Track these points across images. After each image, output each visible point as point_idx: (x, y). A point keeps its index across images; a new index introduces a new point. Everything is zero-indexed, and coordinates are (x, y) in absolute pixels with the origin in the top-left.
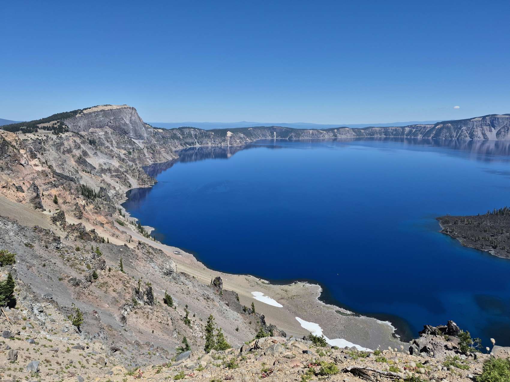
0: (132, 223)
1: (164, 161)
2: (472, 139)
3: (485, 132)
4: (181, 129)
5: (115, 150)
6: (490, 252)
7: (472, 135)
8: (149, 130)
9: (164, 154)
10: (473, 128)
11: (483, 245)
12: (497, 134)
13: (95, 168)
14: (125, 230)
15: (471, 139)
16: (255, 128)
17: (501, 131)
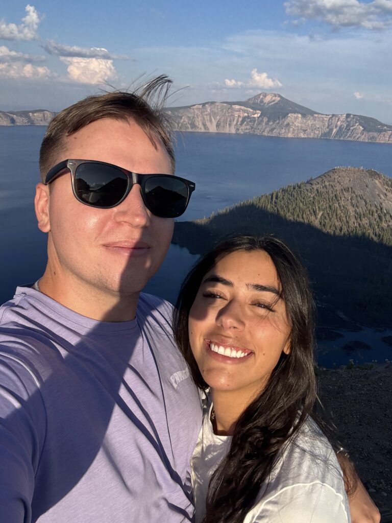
3: (206, 122)
7: (193, 127)
10: (193, 117)
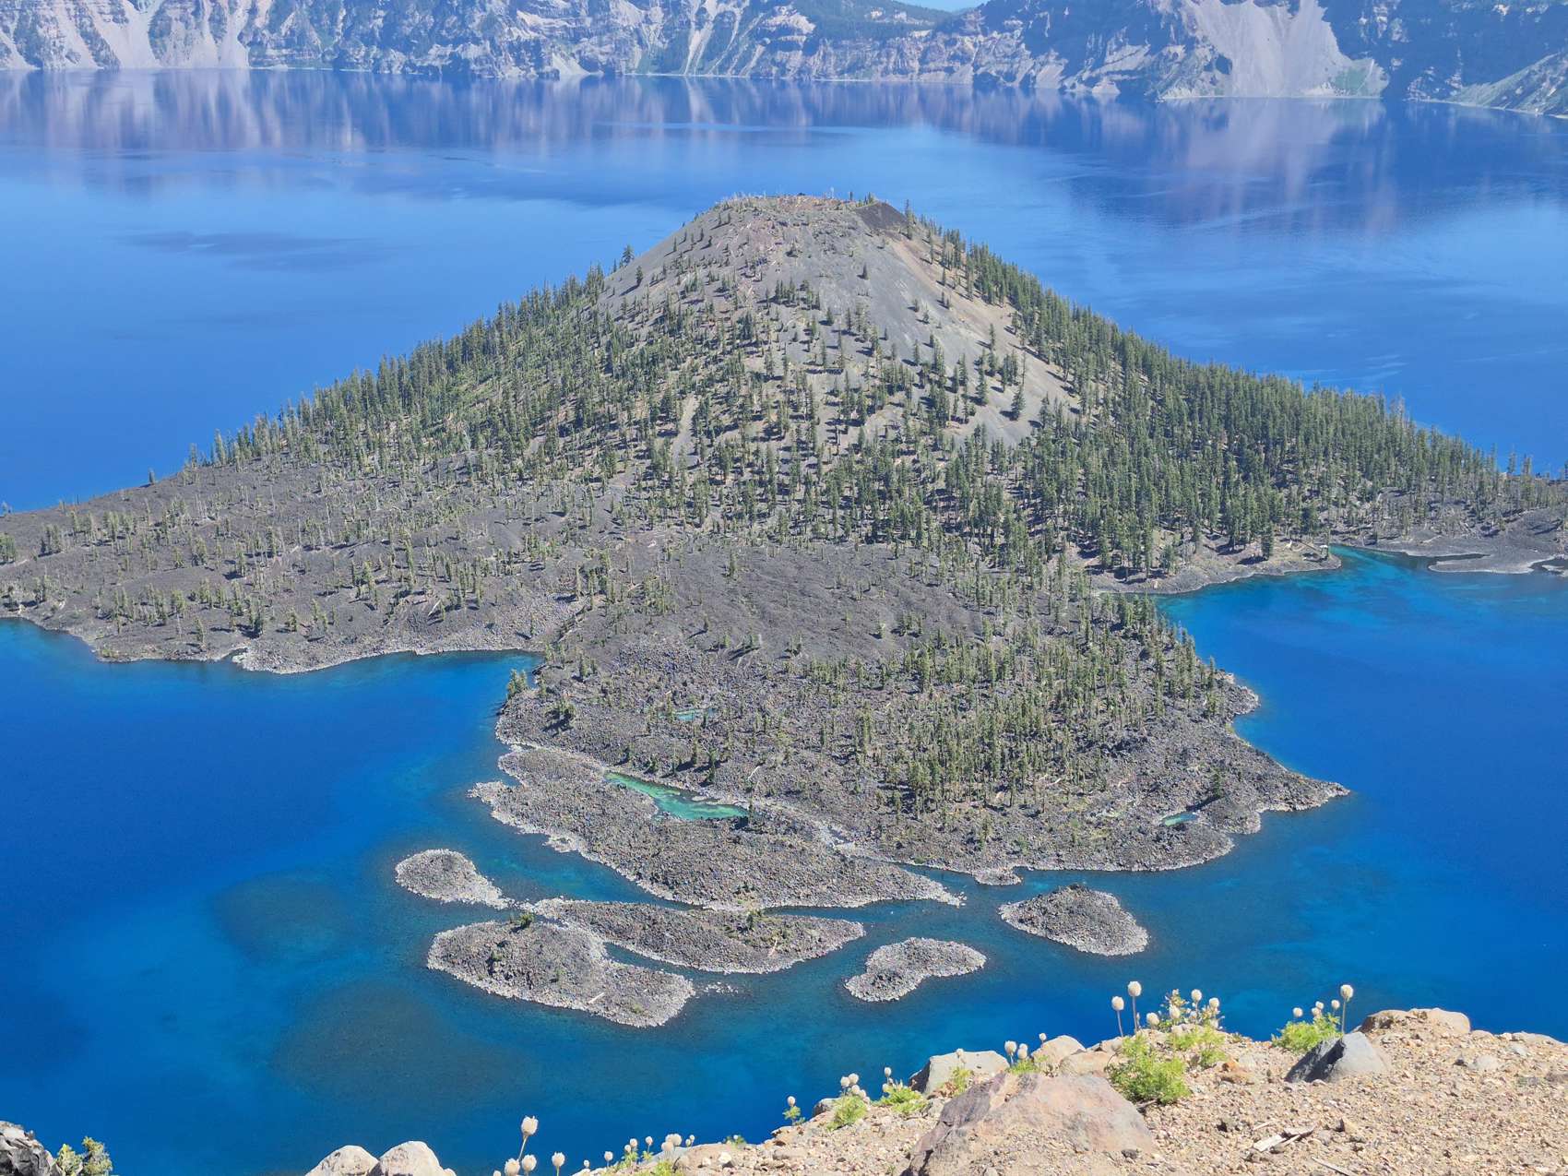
2: (39, 63)
3: (96, 25)
6: (236, 659)
7: (33, 48)
11: (198, 633)
12: (151, 33)
15: (34, 68)
17: (170, 19)
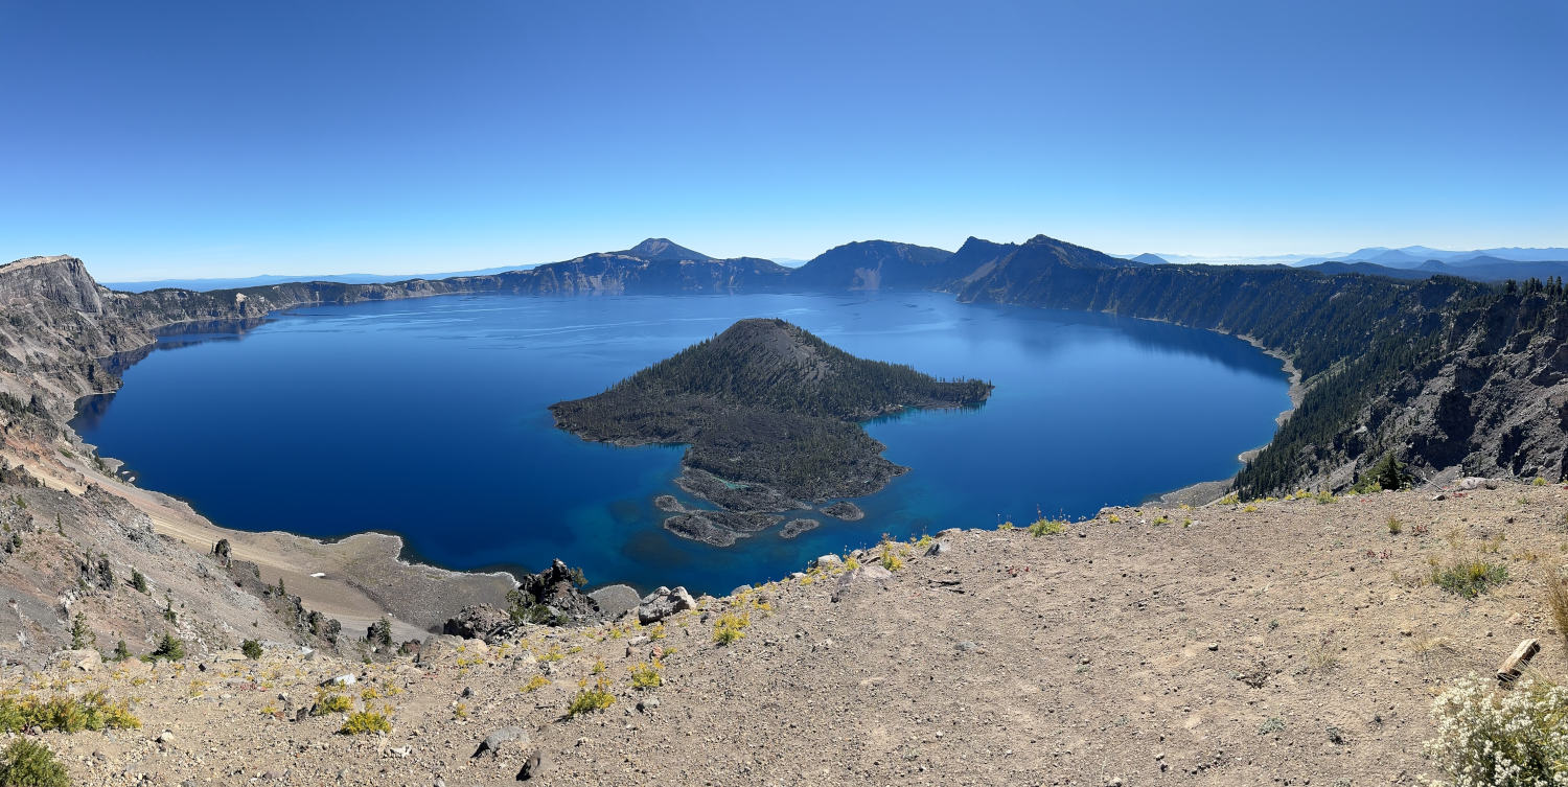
0: (84, 453)
1: (132, 348)
4: (159, 293)
5: (52, 331)
8: (105, 295)
9: (132, 336)
13: (21, 363)
14: (73, 465)
16: (284, 286)
